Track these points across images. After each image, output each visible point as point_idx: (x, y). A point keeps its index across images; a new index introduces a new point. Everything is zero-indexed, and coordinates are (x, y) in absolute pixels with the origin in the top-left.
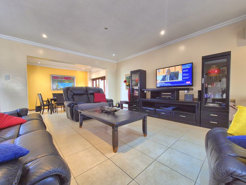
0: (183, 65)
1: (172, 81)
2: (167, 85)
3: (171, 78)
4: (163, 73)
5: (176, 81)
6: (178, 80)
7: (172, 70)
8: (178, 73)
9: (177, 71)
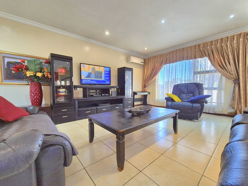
0: (105, 67)
1: (97, 79)
2: (92, 82)
3: (96, 76)
4: (89, 70)
5: (100, 79)
6: (102, 79)
7: (97, 69)
8: (101, 73)
9: (101, 71)
